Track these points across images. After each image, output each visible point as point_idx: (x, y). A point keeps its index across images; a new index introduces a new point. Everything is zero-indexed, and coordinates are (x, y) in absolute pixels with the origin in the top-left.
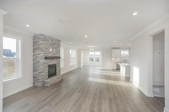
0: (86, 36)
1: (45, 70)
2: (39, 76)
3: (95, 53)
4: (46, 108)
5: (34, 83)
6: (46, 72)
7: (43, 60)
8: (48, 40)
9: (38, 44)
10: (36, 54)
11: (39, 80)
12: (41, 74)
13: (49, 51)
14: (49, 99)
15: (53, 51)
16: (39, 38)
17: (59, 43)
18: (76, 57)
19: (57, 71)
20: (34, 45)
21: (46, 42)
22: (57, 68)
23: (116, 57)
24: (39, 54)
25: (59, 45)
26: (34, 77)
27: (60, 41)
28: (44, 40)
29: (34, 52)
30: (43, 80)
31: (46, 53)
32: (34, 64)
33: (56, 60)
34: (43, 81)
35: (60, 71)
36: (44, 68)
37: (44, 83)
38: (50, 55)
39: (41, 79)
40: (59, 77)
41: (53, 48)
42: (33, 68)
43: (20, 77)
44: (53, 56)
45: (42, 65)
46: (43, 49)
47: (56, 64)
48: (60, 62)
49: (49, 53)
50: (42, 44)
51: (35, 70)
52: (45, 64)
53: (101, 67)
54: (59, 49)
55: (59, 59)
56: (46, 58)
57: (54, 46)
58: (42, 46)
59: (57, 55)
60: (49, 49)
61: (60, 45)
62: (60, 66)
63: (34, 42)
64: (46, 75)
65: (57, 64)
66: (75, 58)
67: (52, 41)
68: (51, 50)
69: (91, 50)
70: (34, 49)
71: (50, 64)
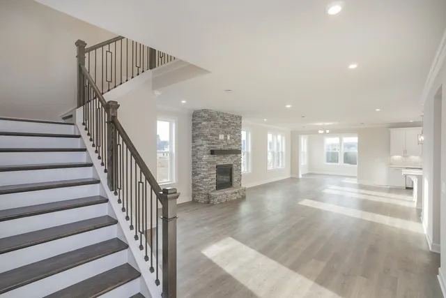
0: (288, 106)
1: (210, 174)
2: (201, 185)
3: (341, 141)
4: (206, 228)
5: (194, 196)
6: (212, 178)
7: (208, 156)
8: (216, 120)
9: (199, 128)
10: (196, 146)
11: (201, 190)
12: (204, 180)
13: (218, 139)
14: (213, 219)
15: (226, 139)
16: (201, 117)
17: (238, 122)
18: (284, 151)
19: (235, 180)
20: (193, 130)
21: (212, 123)
22: (235, 173)
23: (405, 152)
24: (201, 146)
25: (238, 128)
26: (194, 186)
27: (240, 118)
28: (208, 120)
29: (193, 141)
30: (206, 192)
31: (213, 144)
32: (193, 162)
33: (231, 156)
34: (208, 194)
35: (240, 180)
36: (209, 170)
37: (209, 196)
38: (219, 147)
39: (205, 189)
40: (236, 190)
41: (226, 134)
42: (193, 169)
43: (174, 182)
44: (226, 148)
45: (206, 164)
46: (207, 136)
47: (231, 165)
48: (241, 161)
49: (218, 143)
50: (206, 127)
51: (195, 174)
52: (211, 163)
53: (356, 180)
54: (237, 134)
55: (239, 155)
56: (212, 152)
57: (227, 129)
58: (206, 131)
59: (234, 147)
60: (218, 136)
61: (240, 126)
62: (240, 170)
63: (193, 124)
64: (213, 184)
65: (234, 165)
66: (282, 152)
67: (224, 119)
68: (221, 137)
69: (320, 132)
70: (193, 137)
71: (220, 163)
